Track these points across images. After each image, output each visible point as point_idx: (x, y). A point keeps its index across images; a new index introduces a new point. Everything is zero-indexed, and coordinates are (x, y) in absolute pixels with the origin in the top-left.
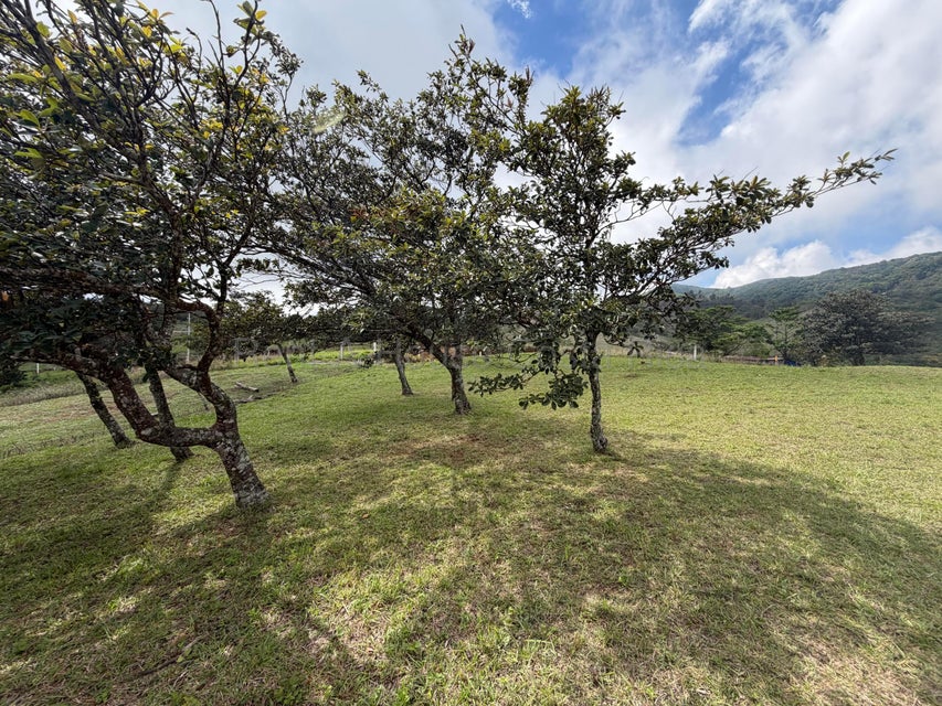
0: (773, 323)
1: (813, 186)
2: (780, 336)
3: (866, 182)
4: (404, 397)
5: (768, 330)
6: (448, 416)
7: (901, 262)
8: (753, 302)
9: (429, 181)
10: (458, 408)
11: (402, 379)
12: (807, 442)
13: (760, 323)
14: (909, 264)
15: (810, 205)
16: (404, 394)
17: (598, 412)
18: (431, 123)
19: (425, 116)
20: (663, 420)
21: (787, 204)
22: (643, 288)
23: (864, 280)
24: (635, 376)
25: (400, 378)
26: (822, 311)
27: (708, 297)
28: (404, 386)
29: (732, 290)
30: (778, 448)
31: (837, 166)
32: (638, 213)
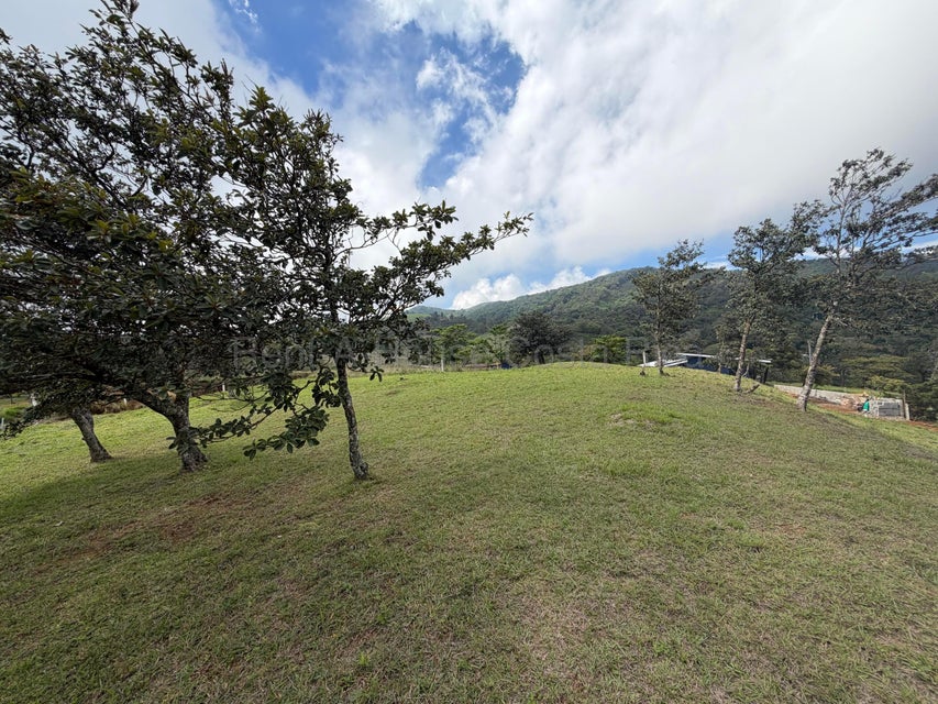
0: (492, 337)
1: (494, 234)
2: (498, 346)
3: (521, 234)
4: (95, 465)
5: (489, 342)
6: (171, 478)
7: (555, 292)
8: (479, 321)
9: (107, 170)
10: (186, 465)
11: (90, 440)
12: (517, 429)
13: (484, 337)
14: (559, 293)
15: (492, 248)
16: (94, 460)
17: (355, 438)
18: (98, 95)
19: (87, 84)
20: (418, 432)
21: (478, 246)
22: (383, 313)
23: (539, 304)
24: (395, 393)
25: (85, 438)
26: (519, 326)
27: (448, 316)
28: (92, 450)
29: (464, 311)
30: (500, 438)
31: (504, 221)
32: (369, 242)
